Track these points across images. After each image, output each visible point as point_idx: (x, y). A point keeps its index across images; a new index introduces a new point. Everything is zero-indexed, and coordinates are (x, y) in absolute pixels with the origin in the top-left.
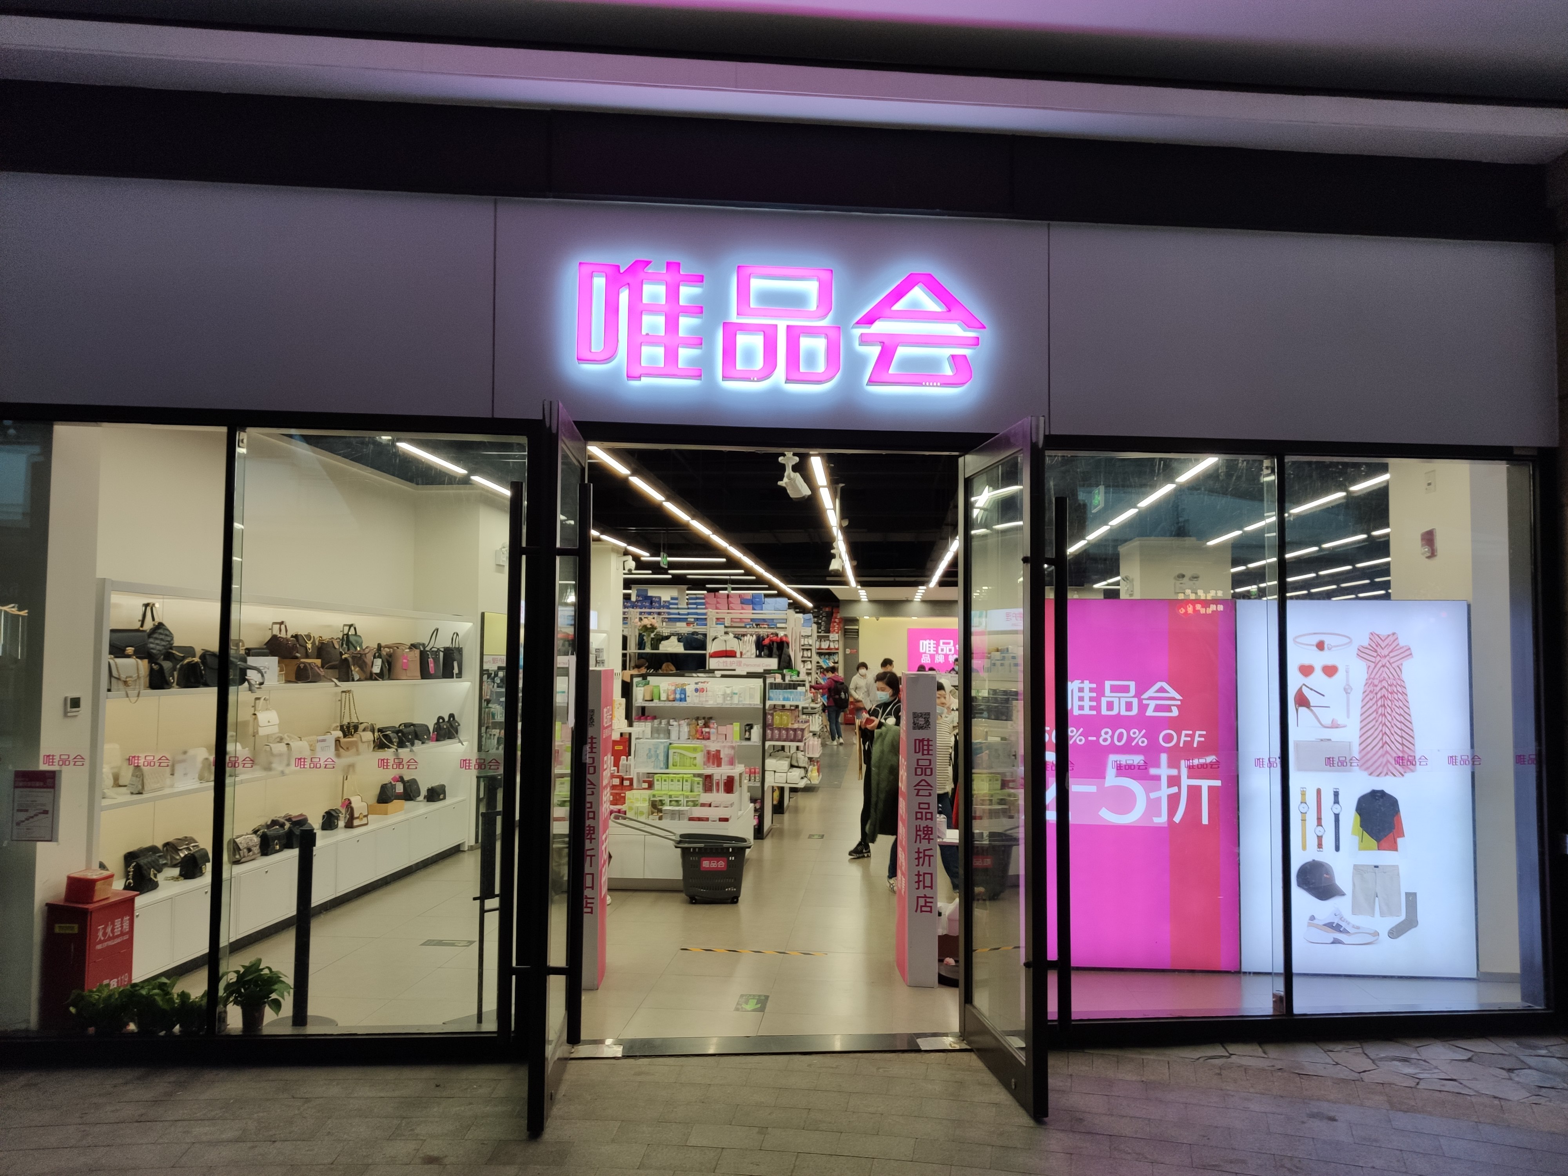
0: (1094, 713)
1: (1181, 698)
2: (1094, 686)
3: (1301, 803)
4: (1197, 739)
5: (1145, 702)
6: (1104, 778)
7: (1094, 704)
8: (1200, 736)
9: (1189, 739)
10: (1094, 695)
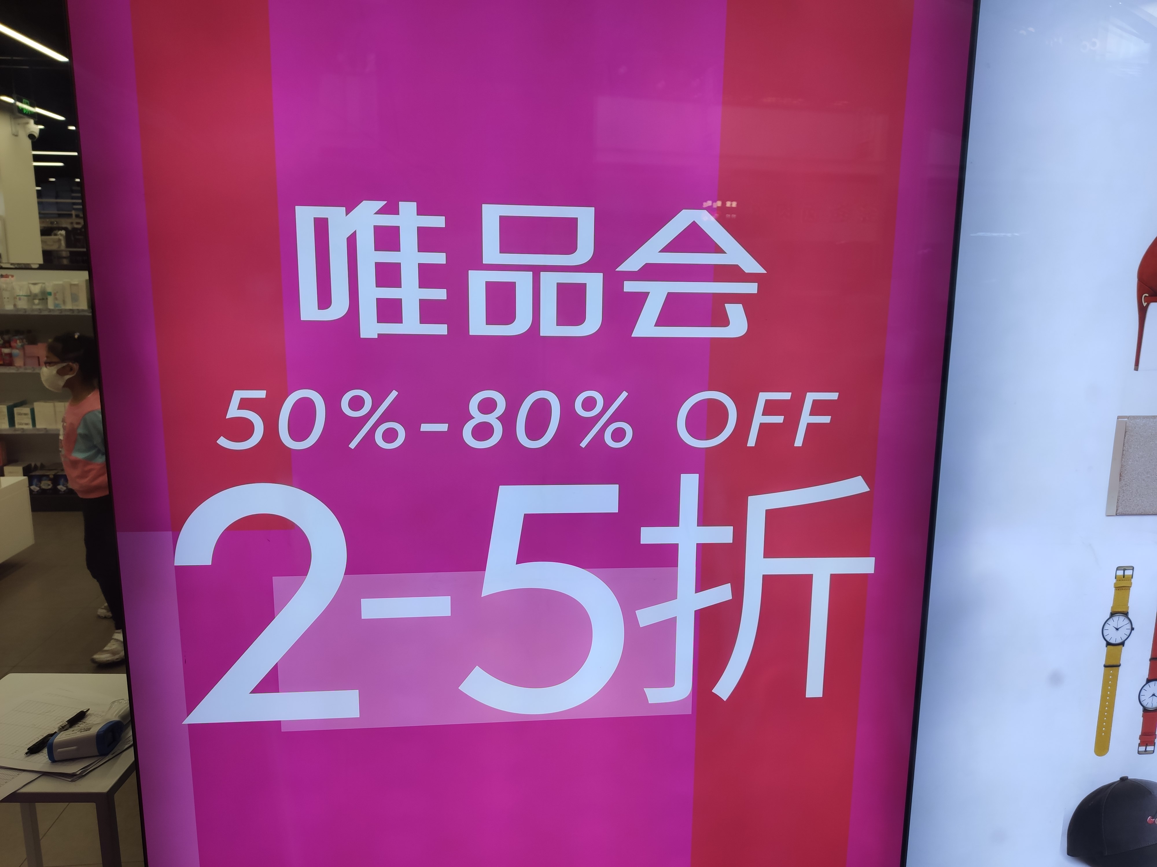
0: (441, 329)
1: (761, 270)
2: (438, 222)
3: (1113, 614)
4: (806, 418)
5: (630, 286)
6: (481, 566)
7: (440, 294)
8: (818, 408)
9: (779, 419)
10: (439, 258)
